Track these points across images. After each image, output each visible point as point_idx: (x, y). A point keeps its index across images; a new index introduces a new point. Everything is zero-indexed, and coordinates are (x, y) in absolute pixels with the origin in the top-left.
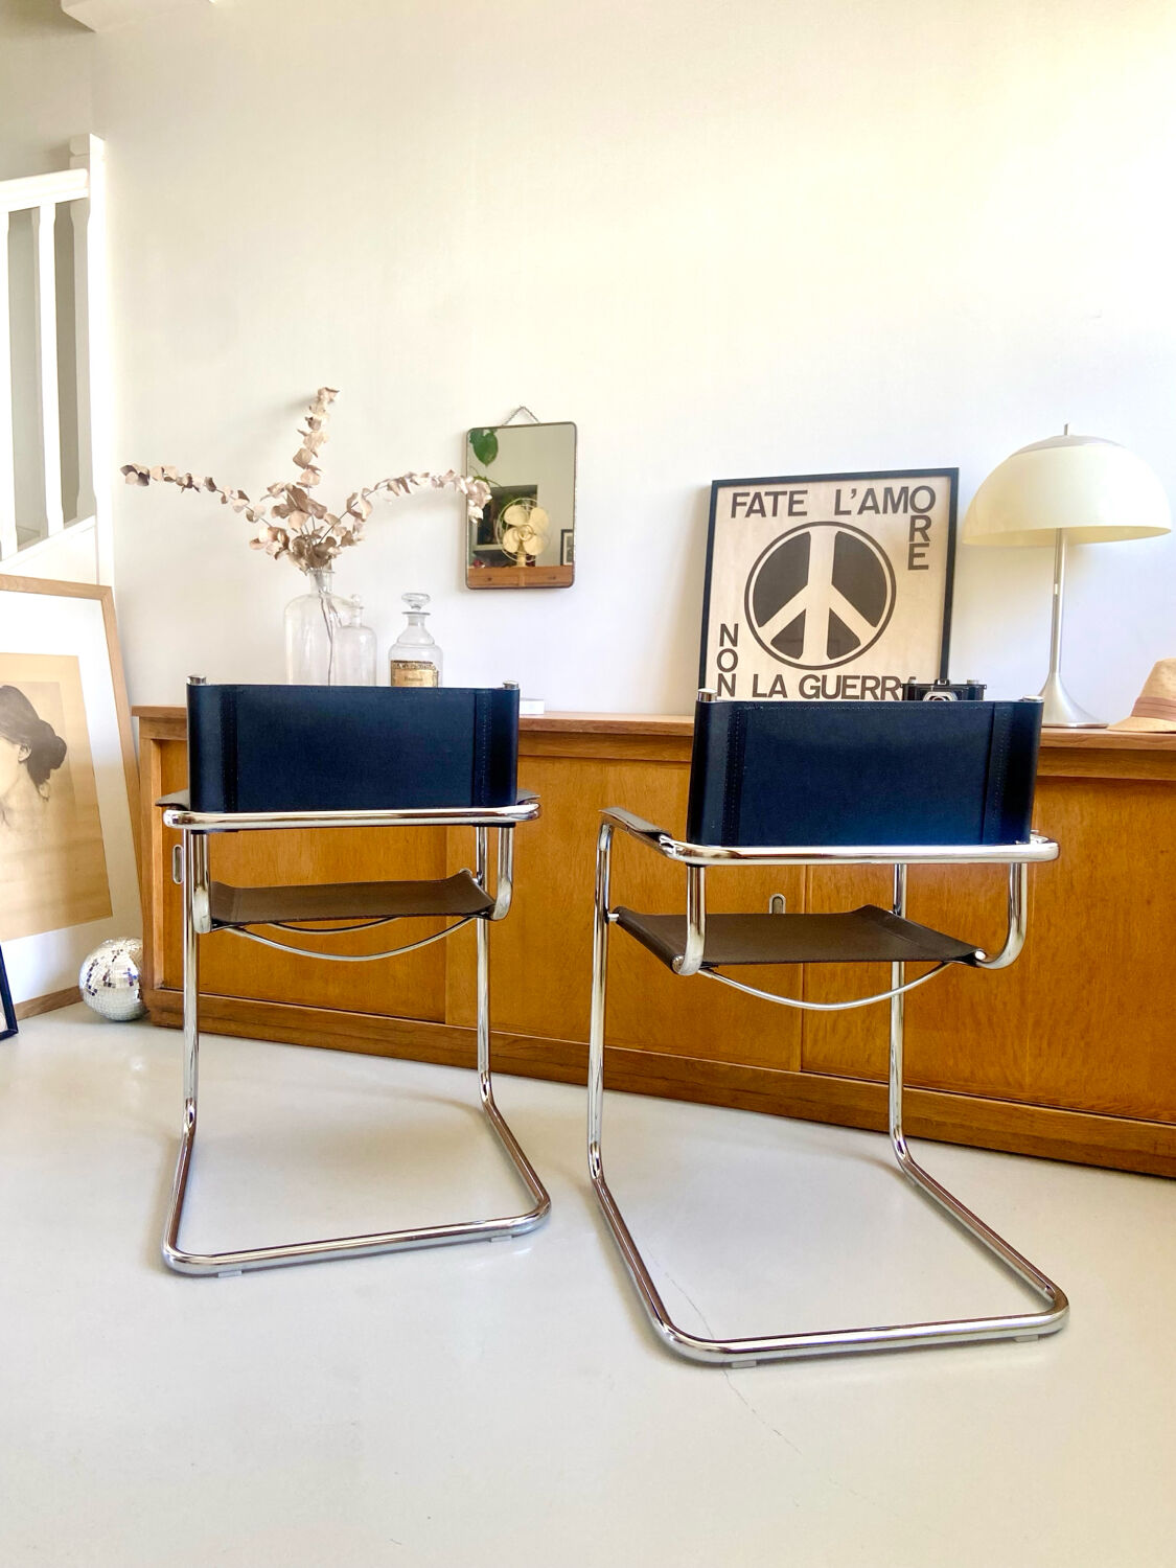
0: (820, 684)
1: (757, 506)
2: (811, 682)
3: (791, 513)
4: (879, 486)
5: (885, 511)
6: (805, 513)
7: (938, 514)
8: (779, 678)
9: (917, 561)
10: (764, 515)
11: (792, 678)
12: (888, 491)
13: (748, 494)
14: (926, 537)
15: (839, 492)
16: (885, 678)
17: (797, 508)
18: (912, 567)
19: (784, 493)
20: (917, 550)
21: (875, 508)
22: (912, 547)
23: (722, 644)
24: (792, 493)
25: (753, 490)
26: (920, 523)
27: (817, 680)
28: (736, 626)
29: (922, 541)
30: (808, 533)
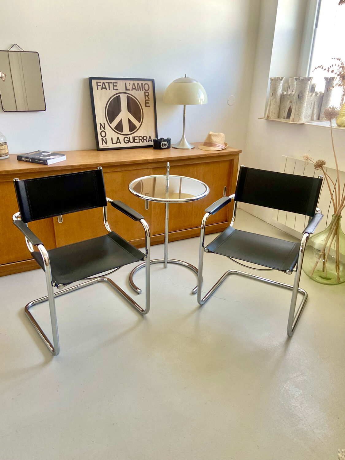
0: (128, 139)
1: (104, 87)
2: (126, 139)
3: (114, 89)
4: (136, 82)
5: (138, 90)
6: (118, 90)
7: (151, 91)
8: (118, 138)
9: (147, 105)
10: (106, 89)
11: (121, 138)
12: (138, 84)
13: (101, 82)
14: (149, 98)
15: (126, 83)
16: (144, 137)
17: (115, 88)
18: (146, 106)
19: (111, 83)
20: (147, 102)
21: (135, 89)
22: (146, 100)
23: (101, 129)
24: (113, 83)
25: (102, 81)
26: (147, 94)
27: (128, 138)
28: (104, 124)
29: (148, 99)
30: (119, 96)
